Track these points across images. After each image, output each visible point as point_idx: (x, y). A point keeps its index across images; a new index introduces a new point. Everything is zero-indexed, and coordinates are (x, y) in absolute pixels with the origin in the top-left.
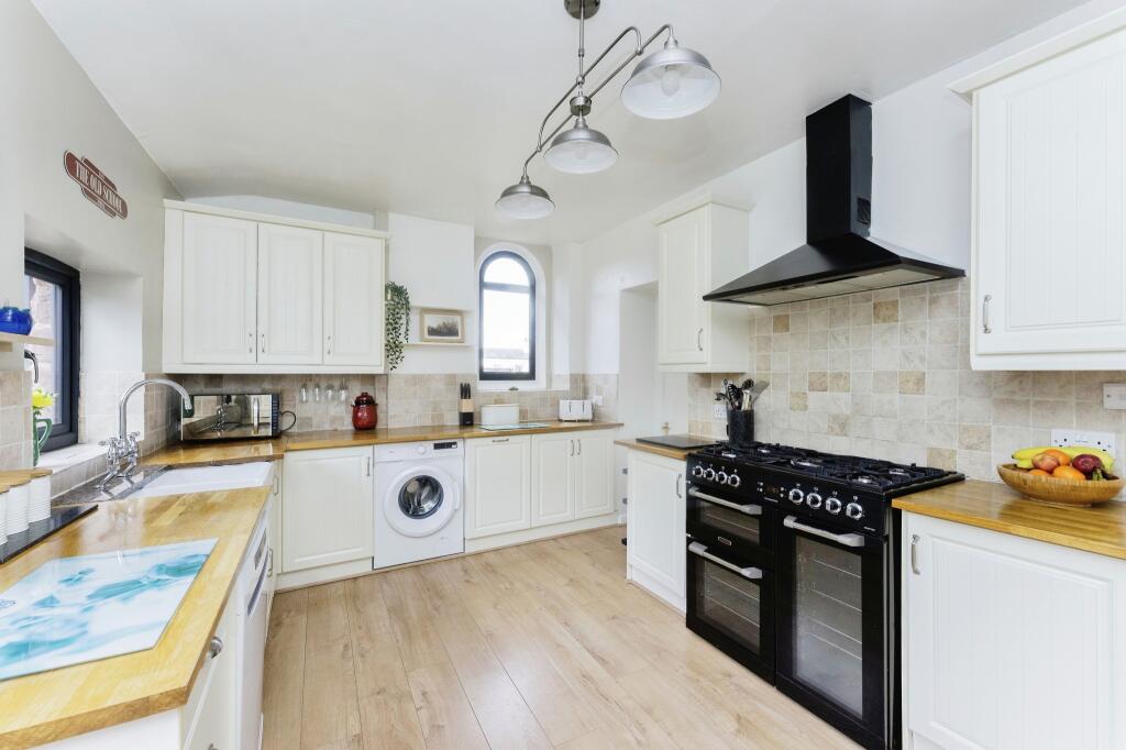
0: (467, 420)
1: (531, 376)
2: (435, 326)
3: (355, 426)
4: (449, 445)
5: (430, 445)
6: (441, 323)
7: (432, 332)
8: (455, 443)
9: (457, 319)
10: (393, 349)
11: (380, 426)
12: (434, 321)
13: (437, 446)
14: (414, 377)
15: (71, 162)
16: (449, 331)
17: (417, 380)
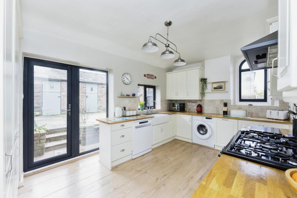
0: (225, 113)
1: (265, 100)
2: (216, 87)
3: (197, 111)
4: (210, 118)
5: (205, 117)
6: (218, 86)
7: (215, 88)
8: (212, 118)
9: (223, 84)
10: (203, 94)
11: (203, 112)
12: (215, 85)
13: (206, 118)
14: (211, 100)
15: (145, 75)
16: (220, 88)
17: (211, 101)
